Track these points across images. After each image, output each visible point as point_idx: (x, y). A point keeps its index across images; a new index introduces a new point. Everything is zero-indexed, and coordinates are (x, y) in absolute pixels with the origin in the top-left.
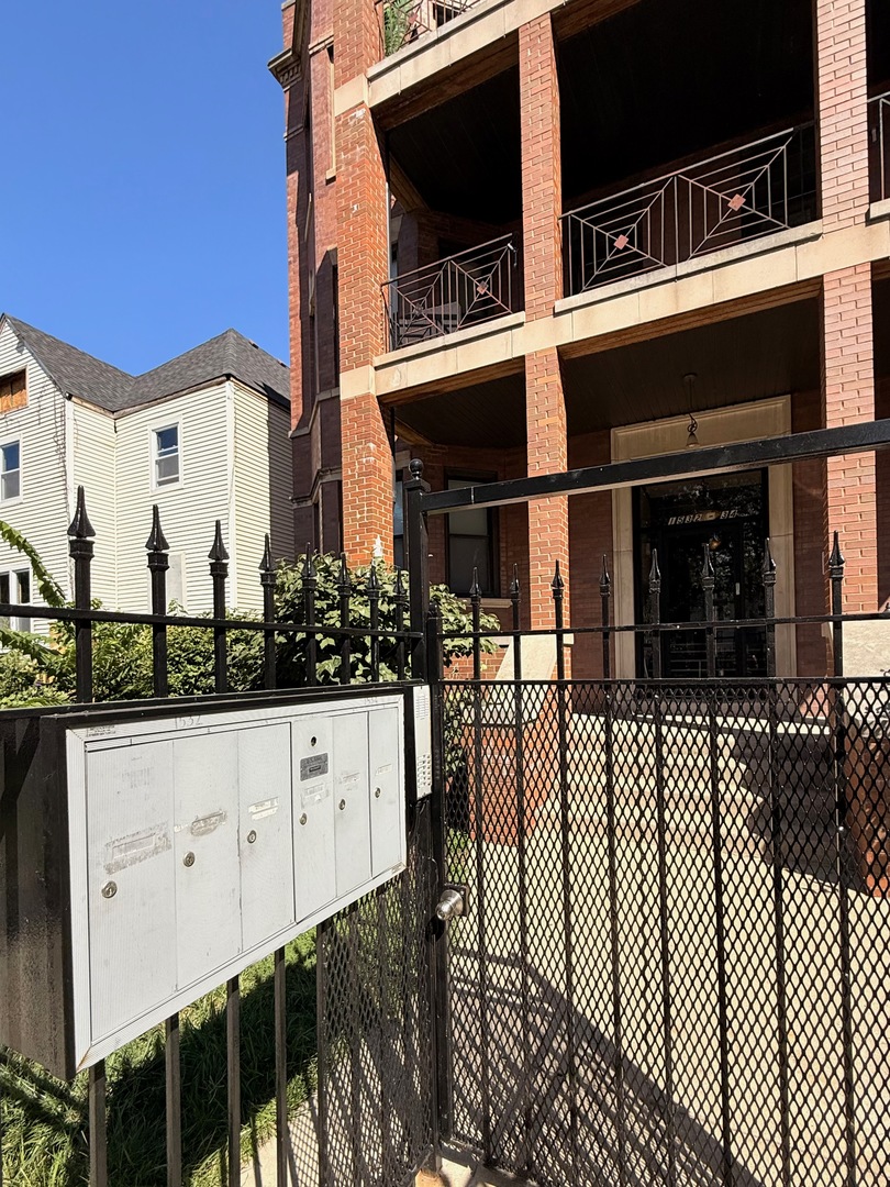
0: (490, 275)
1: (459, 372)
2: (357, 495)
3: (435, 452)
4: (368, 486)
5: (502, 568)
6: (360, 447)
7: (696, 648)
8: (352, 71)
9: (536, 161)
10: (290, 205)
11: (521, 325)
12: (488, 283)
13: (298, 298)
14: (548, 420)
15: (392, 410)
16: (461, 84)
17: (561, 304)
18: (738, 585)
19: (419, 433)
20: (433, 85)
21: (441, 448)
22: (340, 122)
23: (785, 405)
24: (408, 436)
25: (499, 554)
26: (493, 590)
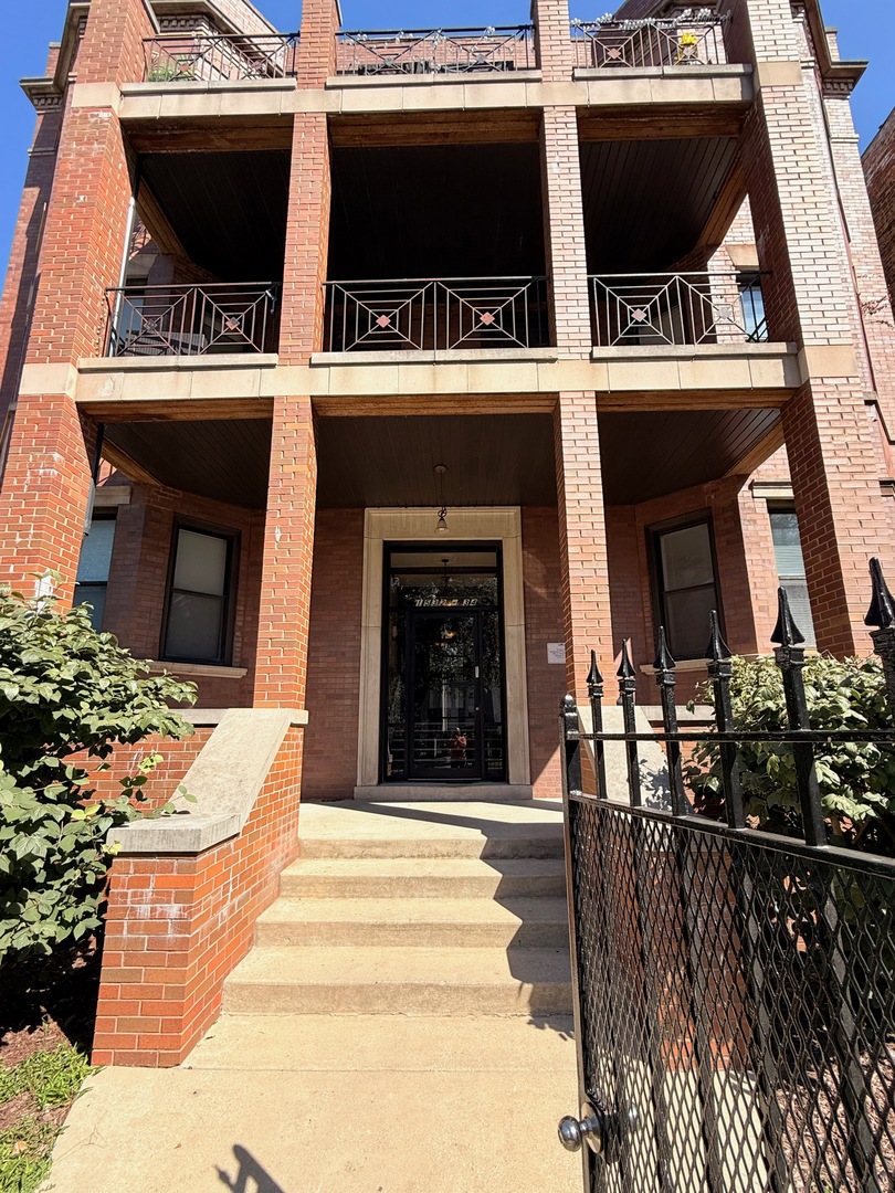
0: (243, 314)
1: (192, 397)
2: (22, 513)
3: (166, 495)
4: (38, 504)
5: (238, 634)
6: (38, 454)
7: (430, 727)
8: (101, 75)
9: (302, 224)
10: (23, 215)
11: (272, 366)
12: (240, 320)
13: (14, 307)
14: (294, 467)
15: (101, 427)
16: (231, 141)
17: (320, 357)
18: (477, 669)
19: (144, 468)
20: (200, 128)
21: (173, 492)
22: (78, 115)
23: (516, 514)
24: (128, 469)
25: (235, 618)
26: (223, 656)
